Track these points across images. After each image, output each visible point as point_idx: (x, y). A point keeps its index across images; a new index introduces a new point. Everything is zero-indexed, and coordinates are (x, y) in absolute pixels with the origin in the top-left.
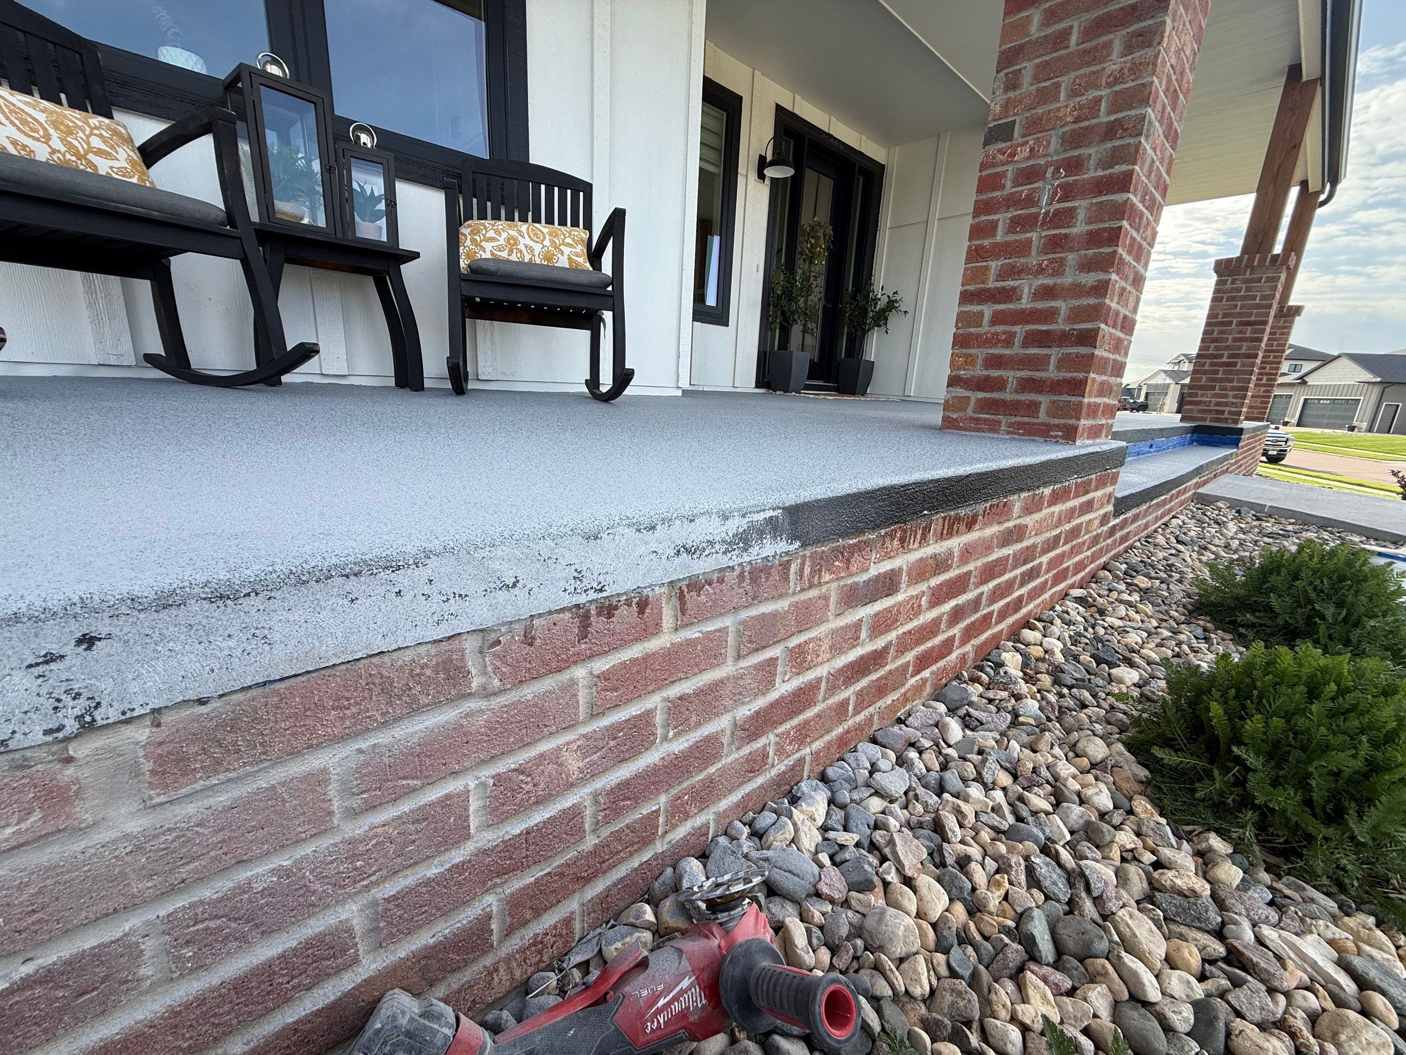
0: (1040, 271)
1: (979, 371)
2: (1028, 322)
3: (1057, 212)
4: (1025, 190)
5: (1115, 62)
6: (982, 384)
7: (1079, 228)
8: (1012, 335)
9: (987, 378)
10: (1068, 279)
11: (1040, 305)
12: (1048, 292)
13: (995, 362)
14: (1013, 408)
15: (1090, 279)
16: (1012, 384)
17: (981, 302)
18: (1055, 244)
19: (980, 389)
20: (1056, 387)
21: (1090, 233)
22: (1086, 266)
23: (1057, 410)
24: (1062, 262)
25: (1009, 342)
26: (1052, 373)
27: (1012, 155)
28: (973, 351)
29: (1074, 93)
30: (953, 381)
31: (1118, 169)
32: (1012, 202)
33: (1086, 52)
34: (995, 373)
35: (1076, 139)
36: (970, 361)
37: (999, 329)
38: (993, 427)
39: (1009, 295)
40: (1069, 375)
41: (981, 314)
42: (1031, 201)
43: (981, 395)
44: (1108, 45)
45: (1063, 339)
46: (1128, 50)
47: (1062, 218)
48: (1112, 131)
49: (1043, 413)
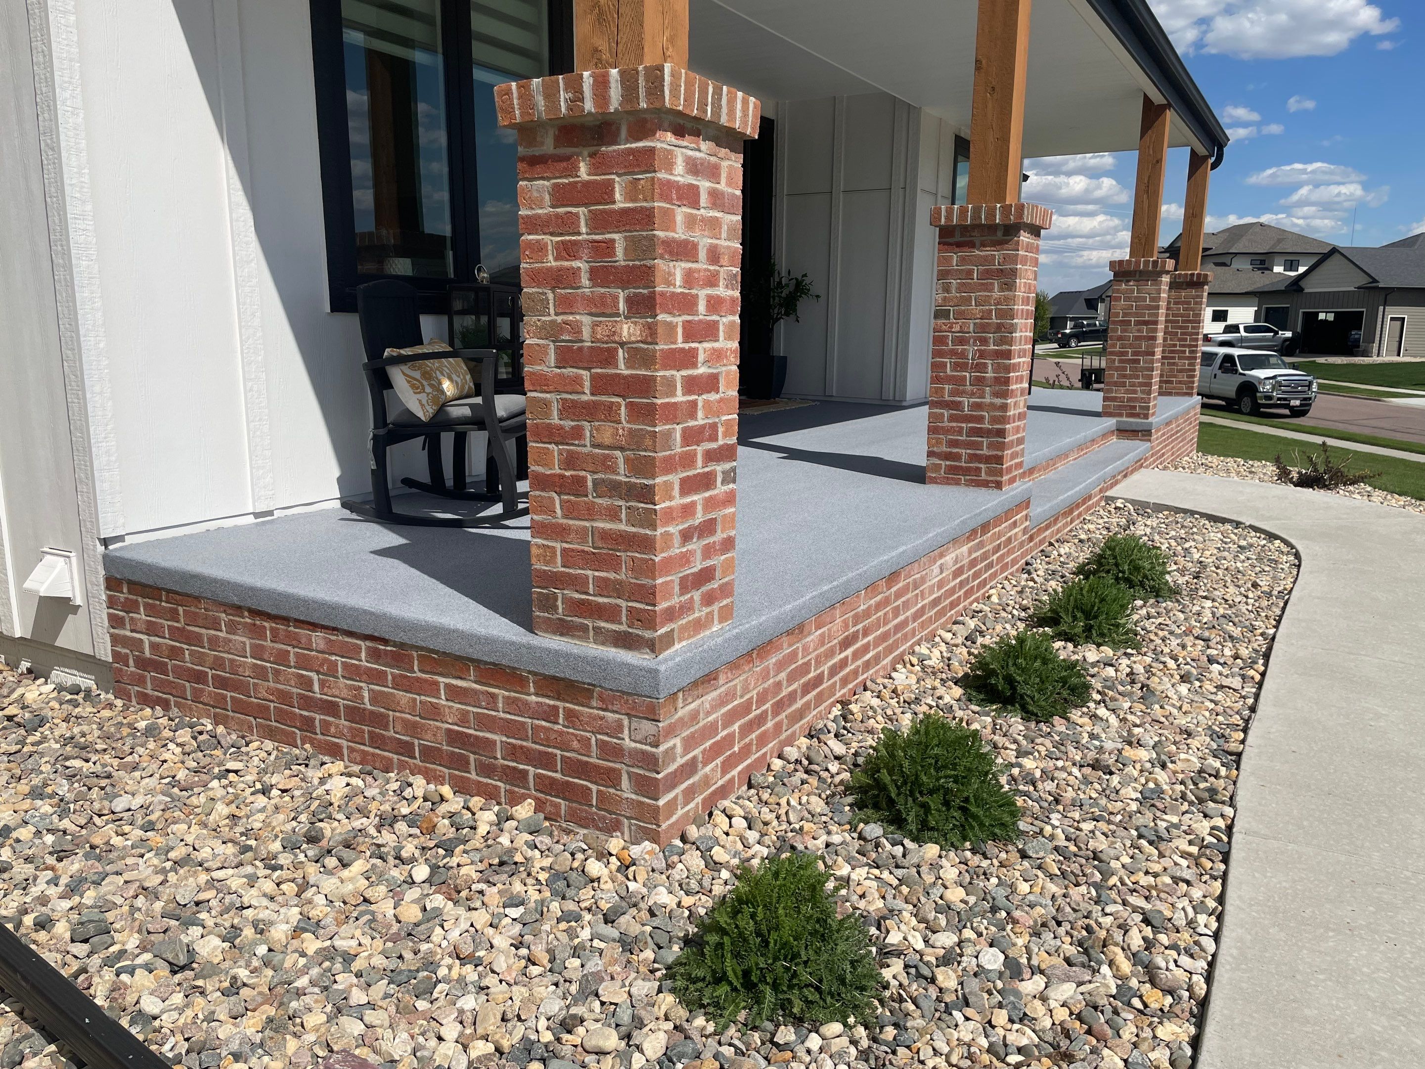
0: (972, 394)
1: (945, 449)
2: (970, 422)
3: (977, 364)
4: (959, 348)
5: (996, 294)
6: (947, 456)
7: (990, 374)
8: (962, 428)
9: (951, 453)
10: (988, 400)
11: (974, 413)
12: (978, 406)
13: (954, 444)
14: (966, 471)
15: (998, 401)
16: (964, 457)
17: (941, 408)
19: (947, 459)
20: (987, 459)
21: (995, 378)
22: (996, 395)
23: (990, 472)
24: (984, 392)
25: (960, 431)
26: (985, 452)
27: (951, 327)
28: (940, 437)
29: (979, 304)
30: (930, 454)
31: (1004, 347)
32: (953, 353)
33: (982, 284)
34: (955, 450)
35: (982, 328)
36: (939, 442)
37: (954, 424)
38: (957, 483)
39: (957, 405)
40: (995, 453)
41: (943, 414)
42: (963, 355)
43: (948, 463)
44: (993, 284)
45: (988, 433)
46: (1001, 290)
47: (982, 368)
48: (999, 328)
49: (983, 474)
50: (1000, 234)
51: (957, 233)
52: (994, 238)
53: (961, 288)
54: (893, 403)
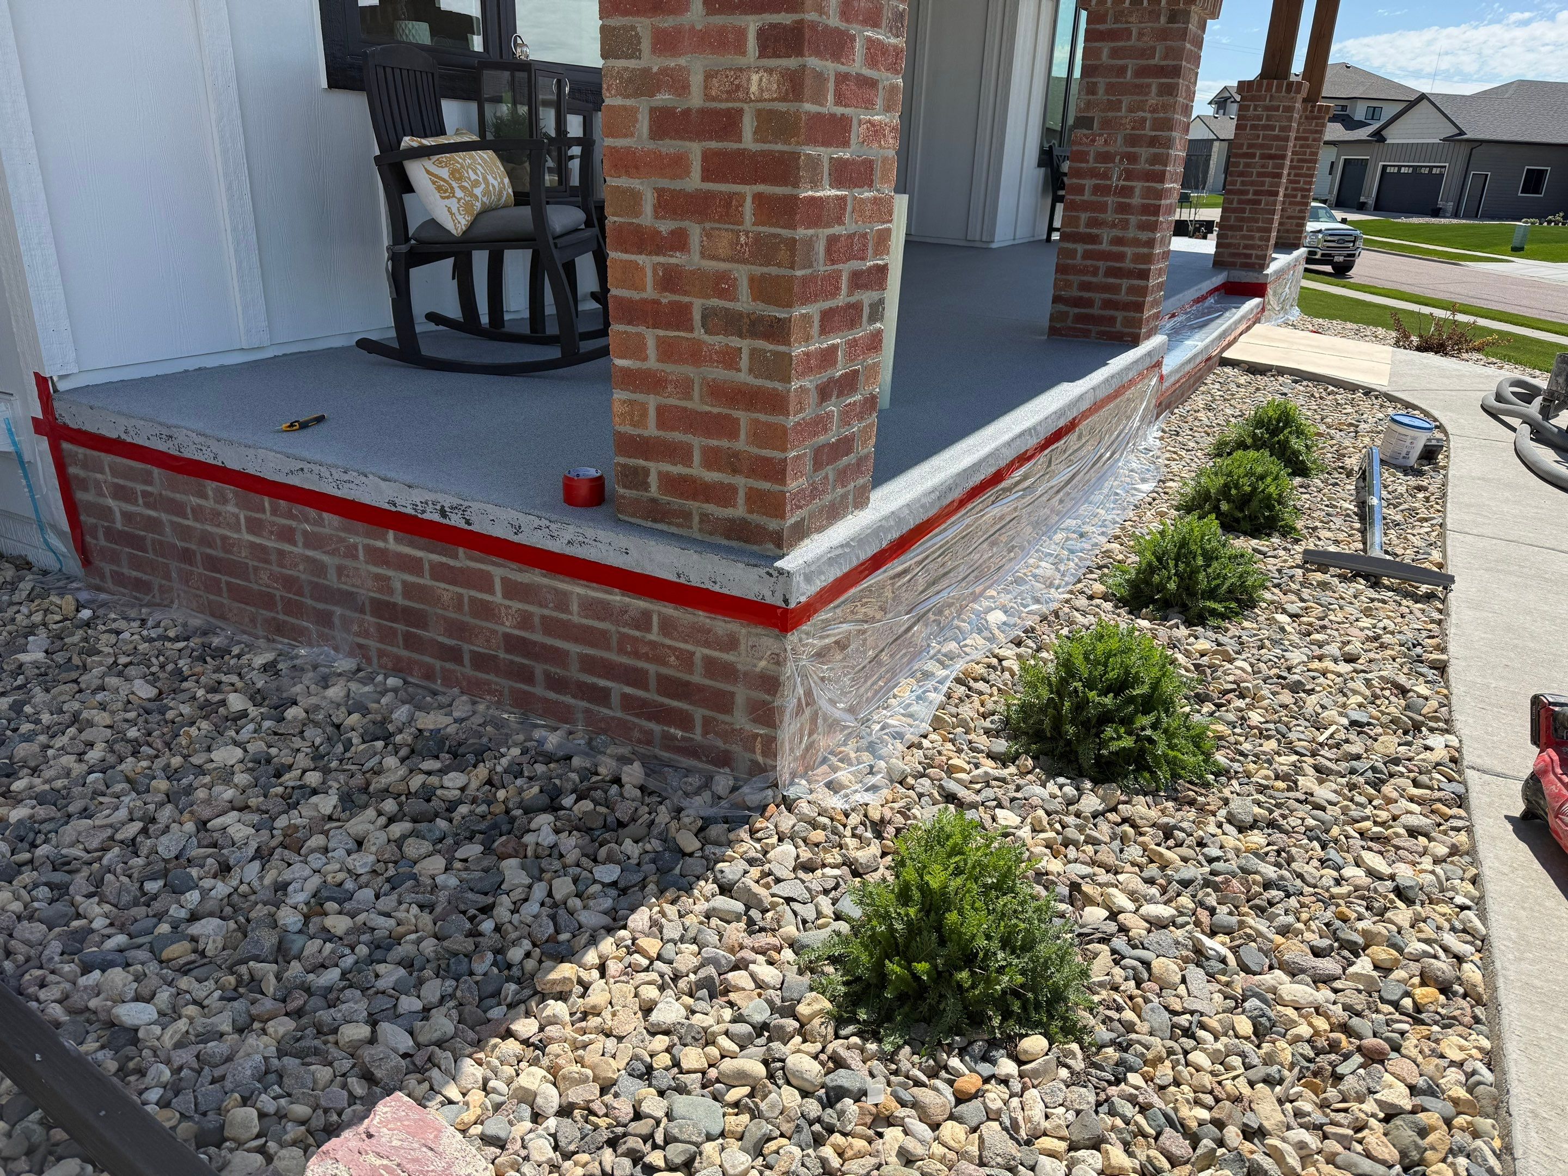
0: (1114, 226)
1: (1075, 293)
2: (1107, 260)
3: (1123, 187)
4: (1102, 167)
5: (1153, 98)
6: (1077, 302)
7: (1136, 200)
8: (1097, 268)
9: (1081, 298)
10: (1131, 233)
11: (1115, 249)
12: (1118, 241)
13: (1085, 286)
14: (1099, 320)
15: (1144, 236)
16: (1098, 303)
17: (1075, 241)
18: (1123, 208)
19: (1076, 306)
20: (1126, 306)
21: (1143, 205)
22: (1141, 227)
23: (1126, 322)
24: (1127, 222)
25: (1095, 272)
26: (1123, 297)
27: (1093, 141)
28: (1071, 277)
29: (1130, 110)
30: (1056, 299)
31: (1157, 167)
32: (1093, 174)
33: (1136, 86)
34: (1086, 295)
35: (1133, 140)
36: (1068, 285)
37: (1089, 262)
38: (1086, 334)
39: (1094, 239)
40: (1134, 298)
41: (1076, 251)
42: (1106, 176)
43: (1077, 310)
44: (1149, 86)
45: (1130, 274)
46: (1160, 94)
47: (1126, 192)
48: (1153, 142)
49: (1118, 325)
50: (1163, 20)
51: (1110, 17)
52: (1156, 25)
53: (1110, 88)
54: (978, 245)
